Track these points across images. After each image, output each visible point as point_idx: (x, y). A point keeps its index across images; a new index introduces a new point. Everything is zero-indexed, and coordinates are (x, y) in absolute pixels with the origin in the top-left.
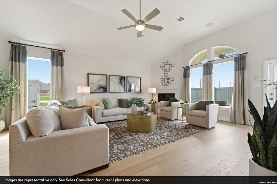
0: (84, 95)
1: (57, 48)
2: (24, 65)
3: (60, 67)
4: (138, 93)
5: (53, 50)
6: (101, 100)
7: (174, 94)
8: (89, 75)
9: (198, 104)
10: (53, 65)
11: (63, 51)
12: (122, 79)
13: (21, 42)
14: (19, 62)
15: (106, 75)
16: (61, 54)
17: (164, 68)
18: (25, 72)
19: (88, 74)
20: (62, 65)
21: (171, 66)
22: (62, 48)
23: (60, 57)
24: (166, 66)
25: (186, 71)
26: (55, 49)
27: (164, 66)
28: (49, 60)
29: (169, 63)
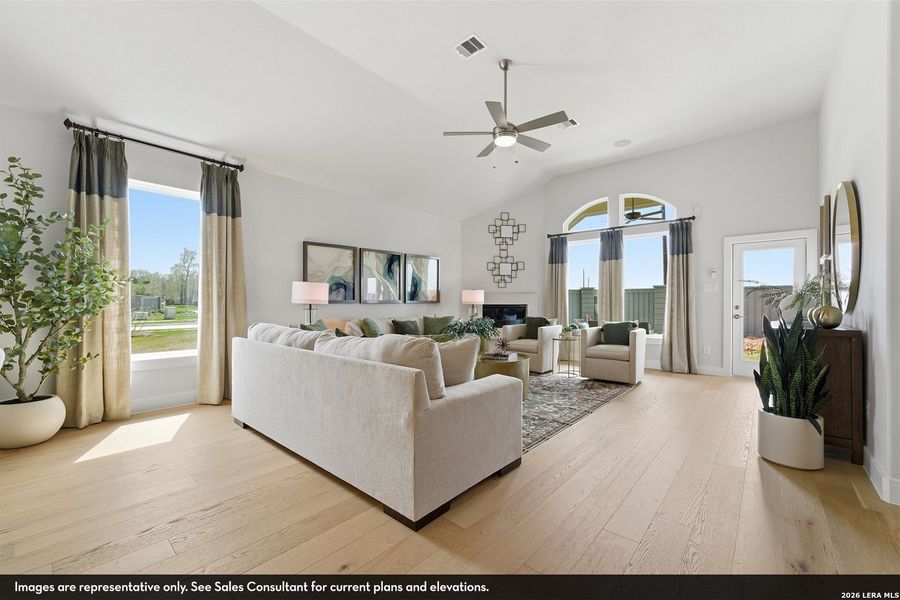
0: (310, 308)
1: (218, 156)
2: (116, 208)
3: (230, 218)
4: (432, 302)
5: (209, 163)
6: (357, 324)
7: (525, 305)
8: (309, 247)
9: (602, 330)
10: (208, 210)
11: (236, 167)
12: (393, 260)
13: (102, 125)
14: (101, 195)
15: (354, 249)
16: (234, 176)
17: (497, 235)
18: (122, 228)
19: (306, 244)
20: (235, 213)
21: (517, 229)
22: (234, 158)
23: (230, 186)
24: (503, 229)
25: (557, 248)
26: (213, 161)
27: (498, 229)
28: (196, 196)
29: (511, 222)
